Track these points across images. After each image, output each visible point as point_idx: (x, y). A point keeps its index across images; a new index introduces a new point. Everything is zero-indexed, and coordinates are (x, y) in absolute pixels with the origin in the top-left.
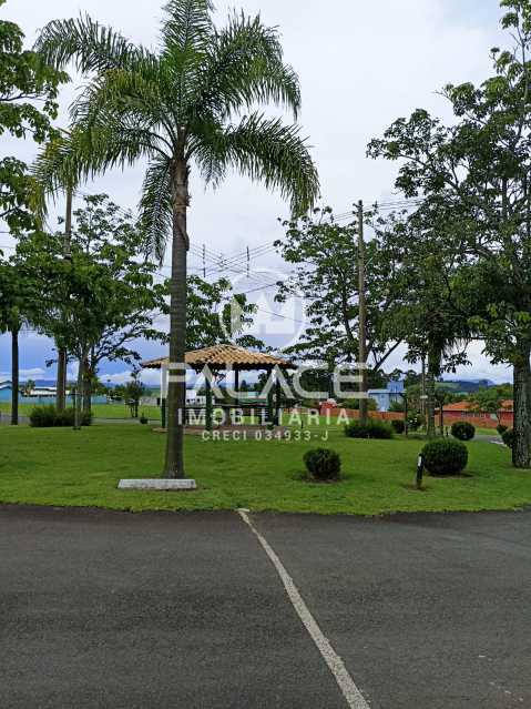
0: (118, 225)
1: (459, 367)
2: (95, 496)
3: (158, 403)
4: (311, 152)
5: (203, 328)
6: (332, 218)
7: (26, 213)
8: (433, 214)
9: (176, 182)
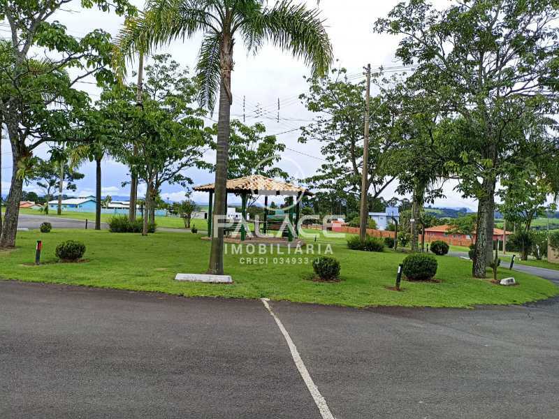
0: (178, 79)
1: (437, 200)
2: (157, 284)
3: (206, 217)
4: (327, 31)
5: (242, 161)
6: (346, 78)
7: (110, 71)
8: (425, 78)
9: (223, 52)
